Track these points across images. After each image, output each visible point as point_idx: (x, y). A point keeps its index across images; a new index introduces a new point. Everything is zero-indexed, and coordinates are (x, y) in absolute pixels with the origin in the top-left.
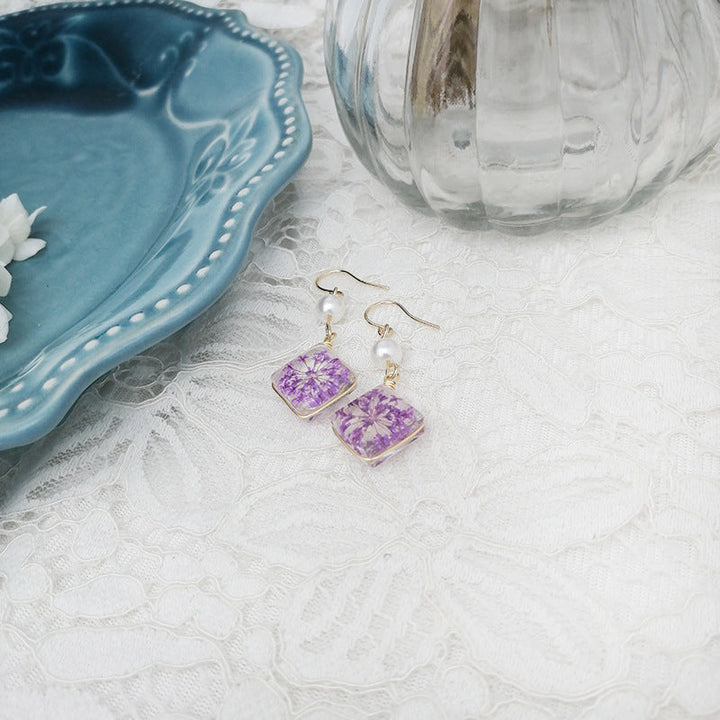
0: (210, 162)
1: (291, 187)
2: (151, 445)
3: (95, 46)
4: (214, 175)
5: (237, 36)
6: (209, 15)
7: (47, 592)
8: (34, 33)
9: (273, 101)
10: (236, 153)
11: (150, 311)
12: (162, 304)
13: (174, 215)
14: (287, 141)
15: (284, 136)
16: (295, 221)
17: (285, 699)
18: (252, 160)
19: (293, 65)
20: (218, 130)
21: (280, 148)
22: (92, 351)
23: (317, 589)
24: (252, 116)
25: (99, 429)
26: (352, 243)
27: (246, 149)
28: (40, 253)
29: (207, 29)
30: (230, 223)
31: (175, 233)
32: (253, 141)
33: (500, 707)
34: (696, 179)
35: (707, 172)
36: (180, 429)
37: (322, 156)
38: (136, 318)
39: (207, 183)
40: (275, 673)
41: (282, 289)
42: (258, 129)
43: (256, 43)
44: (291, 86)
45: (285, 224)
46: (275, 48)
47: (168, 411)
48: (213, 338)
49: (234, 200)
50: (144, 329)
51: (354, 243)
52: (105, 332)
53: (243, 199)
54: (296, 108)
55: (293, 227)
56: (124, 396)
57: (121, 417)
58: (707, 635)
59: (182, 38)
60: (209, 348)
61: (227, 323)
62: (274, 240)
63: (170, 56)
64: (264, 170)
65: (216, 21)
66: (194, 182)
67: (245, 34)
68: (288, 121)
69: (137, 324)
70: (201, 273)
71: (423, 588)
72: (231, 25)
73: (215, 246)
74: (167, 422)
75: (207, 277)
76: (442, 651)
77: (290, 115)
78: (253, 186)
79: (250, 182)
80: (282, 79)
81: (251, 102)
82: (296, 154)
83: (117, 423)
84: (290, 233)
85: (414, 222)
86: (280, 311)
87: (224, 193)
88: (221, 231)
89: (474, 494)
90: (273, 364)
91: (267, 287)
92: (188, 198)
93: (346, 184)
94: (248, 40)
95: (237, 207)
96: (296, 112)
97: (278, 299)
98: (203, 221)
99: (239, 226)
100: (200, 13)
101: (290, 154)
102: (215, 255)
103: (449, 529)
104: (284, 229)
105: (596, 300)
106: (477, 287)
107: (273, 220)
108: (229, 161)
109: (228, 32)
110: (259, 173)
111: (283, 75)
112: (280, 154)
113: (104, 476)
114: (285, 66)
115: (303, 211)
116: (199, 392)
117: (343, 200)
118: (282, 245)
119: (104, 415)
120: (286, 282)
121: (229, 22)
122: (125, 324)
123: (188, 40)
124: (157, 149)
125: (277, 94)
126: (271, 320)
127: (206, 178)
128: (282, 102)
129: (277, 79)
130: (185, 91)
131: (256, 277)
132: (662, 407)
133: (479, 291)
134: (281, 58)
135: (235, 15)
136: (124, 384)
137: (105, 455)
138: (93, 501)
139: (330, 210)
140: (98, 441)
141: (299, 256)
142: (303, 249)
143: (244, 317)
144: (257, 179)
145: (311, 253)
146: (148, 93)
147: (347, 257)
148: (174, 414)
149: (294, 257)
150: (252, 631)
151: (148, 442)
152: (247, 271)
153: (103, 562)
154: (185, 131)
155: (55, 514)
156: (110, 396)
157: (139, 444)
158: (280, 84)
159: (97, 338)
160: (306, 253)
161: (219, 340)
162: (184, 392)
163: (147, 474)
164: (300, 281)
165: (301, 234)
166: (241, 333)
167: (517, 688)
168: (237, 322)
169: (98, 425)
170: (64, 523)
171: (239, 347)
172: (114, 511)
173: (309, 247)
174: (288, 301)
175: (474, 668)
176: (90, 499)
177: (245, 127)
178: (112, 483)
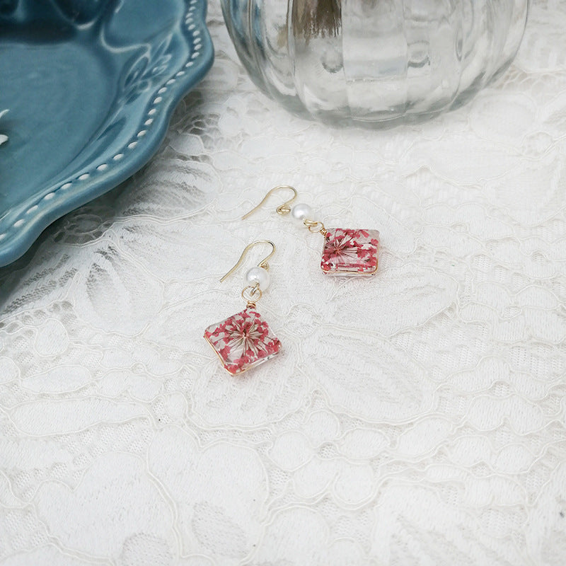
2: (92, 273)
4: (140, 82)
7: (17, 377)
9: (184, 27)
10: (157, 65)
12: (103, 168)
14: (195, 55)
15: (193, 51)
16: (202, 117)
17: (196, 438)
19: (199, 1)
20: (142, 50)
21: (190, 59)
22: (50, 200)
24: (169, 38)
25: (53, 263)
26: (245, 135)
27: (164, 62)
28: (4, 144)
30: (152, 112)
31: (112, 121)
32: (169, 57)
33: (347, 434)
34: (501, 86)
35: (508, 82)
36: (116, 262)
37: (221, 72)
38: (83, 178)
39: (135, 88)
40: (188, 422)
41: (191, 164)
42: (173, 47)
44: (198, 16)
45: (194, 119)
47: (106, 250)
48: (141, 199)
49: (155, 96)
50: (89, 185)
51: (246, 134)
52: (60, 187)
53: (162, 95)
54: (202, 32)
55: (200, 120)
56: (73, 240)
57: (70, 254)
60: (136, 206)
61: (150, 188)
62: (185, 130)
64: (178, 75)
66: (124, 90)
68: (196, 41)
69: (83, 181)
70: (131, 146)
71: (296, 362)
73: (142, 127)
74: (106, 258)
75: (136, 148)
76: (308, 402)
77: (197, 37)
78: (170, 85)
79: (168, 83)
80: (190, 12)
81: (167, 28)
82: (202, 64)
83: (66, 258)
84: (199, 124)
85: (292, 120)
86: (190, 180)
87: (148, 91)
88: (146, 118)
89: (333, 299)
90: (184, 219)
91: (179, 162)
92: (119, 101)
93: (240, 91)
95: (158, 100)
96: (202, 35)
97: (188, 171)
98: (133, 113)
99: (159, 114)
101: (197, 64)
102: (141, 133)
103: (314, 323)
104: (193, 122)
105: (424, 170)
106: (338, 163)
107: (184, 118)
108: (150, 71)
110: (174, 77)
111: (192, 9)
112: (190, 64)
113: (56, 296)
114: (193, 2)
115: (208, 110)
116: (130, 236)
117: (239, 103)
118: (191, 132)
119: (57, 253)
120: (195, 158)
122: (75, 182)
124: (93, 68)
125: (187, 22)
126: (184, 187)
127: (133, 85)
128: (191, 27)
129: (187, 12)
130: (115, 25)
131: (172, 155)
132: (468, 238)
133: (339, 166)
136: (73, 233)
137: (57, 280)
138: (48, 313)
139: (229, 109)
140: (52, 271)
141: (205, 139)
142: (208, 134)
143: (162, 184)
144: (173, 81)
145: (214, 138)
146: (85, 27)
147: (241, 144)
148: (111, 252)
149: (201, 140)
150: (170, 395)
151: (91, 272)
152: (165, 151)
153: (58, 358)
154: (116, 55)
155: (19, 322)
156: (62, 241)
157: (83, 272)
158: (189, 15)
159: (54, 191)
160: (210, 138)
161: (143, 200)
162: (118, 236)
163: (90, 296)
164: (205, 158)
165: (206, 124)
166: (160, 196)
167: (360, 421)
168: (157, 188)
169: (53, 259)
170: (26, 328)
171: (159, 206)
172: (65, 320)
173: (214, 133)
174: (197, 173)
175: (330, 411)
176: (45, 311)
177: (163, 46)
178: (62, 300)
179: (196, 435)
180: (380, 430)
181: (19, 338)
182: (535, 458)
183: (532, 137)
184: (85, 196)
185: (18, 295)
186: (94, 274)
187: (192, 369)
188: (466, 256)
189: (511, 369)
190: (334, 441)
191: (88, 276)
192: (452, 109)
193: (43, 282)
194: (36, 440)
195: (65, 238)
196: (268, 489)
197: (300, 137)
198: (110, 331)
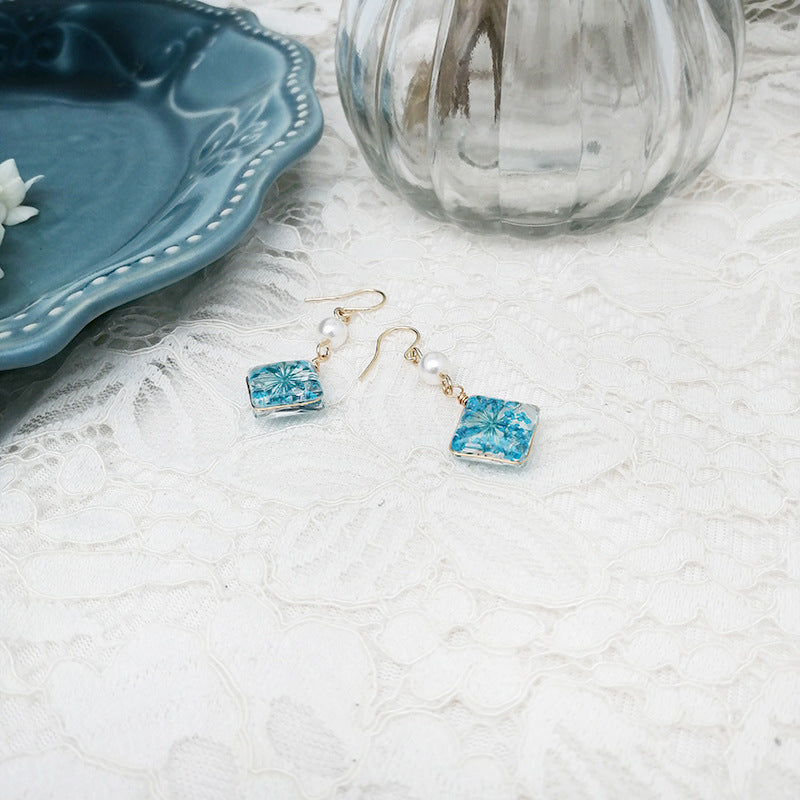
2: (143, 392)
3: (96, 36)
4: (221, 154)
5: (249, 34)
6: (220, 13)
7: (32, 518)
8: (31, 18)
9: (285, 90)
10: (248, 132)
14: (299, 123)
16: (301, 204)
17: (276, 613)
18: (263, 138)
19: (305, 60)
20: (226, 116)
21: (292, 128)
22: (100, 286)
23: (311, 522)
24: (265, 101)
25: (91, 372)
26: (355, 233)
27: (257, 130)
28: (32, 219)
29: (217, 26)
30: (241, 187)
31: (182, 199)
32: (264, 124)
33: (486, 615)
34: (690, 195)
35: (700, 190)
36: (175, 379)
38: (146, 260)
39: (216, 160)
40: (266, 591)
41: (284, 261)
42: (270, 112)
43: (268, 40)
44: (304, 77)
45: (290, 207)
46: (287, 45)
47: (164, 362)
48: (215, 300)
49: (245, 168)
50: (154, 270)
51: (356, 232)
52: (115, 271)
53: (255, 167)
54: (309, 97)
55: (298, 209)
56: (119, 345)
57: (114, 363)
59: (189, 33)
60: (208, 308)
61: (228, 288)
62: (278, 220)
63: (176, 50)
64: (276, 145)
65: (226, 19)
66: (198, 163)
67: (257, 31)
68: (300, 107)
69: (146, 265)
70: (212, 226)
71: (416, 522)
72: (243, 23)
73: (226, 204)
74: (163, 372)
75: (218, 229)
76: (433, 574)
77: (301, 102)
78: (266, 156)
79: (263, 154)
80: (295, 72)
81: (263, 88)
82: (308, 134)
83: (109, 368)
84: (295, 213)
85: (417, 218)
86: (281, 282)
87: (236, 163)
88: (232, 193)
90: (271, 330)
91: (268, 258)
92: (191, 176)
93: (349, 177)
94: (261, 37)
95: (249, 173)
97: (279, 270)
98: (212, 188)
99: (250, 189)
100: (210, 10)
101: (302, 134)
102: (226, 212)
104: (289, 210)
105: (591, 290)
106: (477, 275)
107: (277, 204)
108: (238, 139)
109: (240, 30)
110: (270, 148)
111: (295, 68)
112: (292, 133)
113: (92, 416)
114: (297, 61)
115: (309, 196)
116: (197, 347)
117: (348, 190)
118: (286, 222)
119: (97, 361)
120: (288, 254)
121: (240, 21)
122: (134, 265)
123: (196, 35)
125: (290, 84)
126: (272, 290)
127: (213, 157)
128: (294, 91)
130: (191, 84)
131: (259, 249)
132: (649, 378)
133: (479, 278)
134: (294, 54)
135: (245, 14)
136: (119, 336)
137: (94, 395)
138: (79, 438)
139: (336, 198)
140: (88, 383)
141: (303, 232)
142: (308, 227)
143: (244, 283)
144: (269, 151)
145: (314, 232)
146: (149, 84)
147: (349, 244)
148: (170, 365)
149: (298, 233)
150: (244, 555)
151: (141, 389)
152: (250, 244)
153: (90, 497)
154: (188, 120)
156: (104, 346)
157: (131, 389)
158: (293, 75)
159: (106, 275)
160: (309, 231)
161: (219, 302)
162: (181, 345)
163: (138, 420)
164: (302, 256)
165: (306, 214)
166: (240, 298)
167: (504, 600)
168: (237, 287)
169: (91, 368)
170: (50, 454)
171: (238, 311)
172: (101, 449)
173: (314, 226)
174: (291, 274)
175: (463, 585)
176: (76, 434)
177: (255, 111)
178: (100, 423)
179: (277, 609)
180: (530, 612)
181: (38, 467)
182: (741, 665)
183: (733, 259)
184: (146, 285)
185: (40, 411)
186: (146, 393)
187: (274, 522)
188: (645, 400)
189: (707, 547)
190: (467, 625)
191: (137, 394)
192: (629, 218)
193: (76, 396)
194: (52, 603)
195: (108, 342)
196: (375, 685)
197: (427, 240)
198: (163, 467)
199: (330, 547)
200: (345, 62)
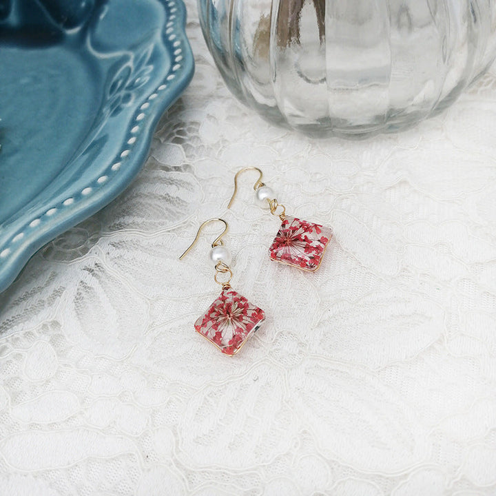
0: (120, 83)
1: (180, 101)
2: (80, 291)
4: (123, 93)
7: (8, 404)
9: (165, 37)
10: (139, 76)
11: (78, 196)
12: (86, 191)
13: (94, 123)
14: (176, 67)
15: (174, 63)
16: (183, 125)
17: (183, 479)
18: (150, 82)
19: (179, 9)
20: (125, 59)
21: (171, 72)
22: (36, 228)
23: (205, 399)
24: (150, 48)
25: (41, 281)
26: (225, 141)
27: (146, 73)
30: (135, 129)
31: (95, 137)
32: (151, 67)
33: (339, 484)
34: (475, 92)
35: (482, 88)
36: (102, 279)
37: (201, 77)
38: (67, 203)
39: (119, 100)
40: (175, 460)
41: (174, 175)
42: (155, 58)
44: (179, 25)
45: (175, 127)
47: (93, 267)
48: (127, 212)
49: (138, 112)
50: (73, 210)
51: (226, 140)
52: (45, 213)
53: (145, 111)
54: (182, 42)
55: (181, 129)
56: (61, 257)
57: (57, 272)
58: (487, 428)
60: (122, 220)
61: (134, 201)
62: (167, 139)
63: (88, 4)
64: (160, 88)
66: (109, 98)
68: (177, 52)
69: (68, 206)
70: (115, 167)
71: (283, 396)
73: (125, 146)
74: (93, 275)
75: (119, 169)
76: (297, 443)
77: (178, 48)
78: (152, 101)
79: (150, 98)
80: (171, 21)
81: (149, 38)
82: (183, 77)
83: (54, 275)
84: (179, 132)
85: (269, 127)
86: (173, 191)
87: (131, 106)
88: (129, 136)
89: (318, 326)
90: (169, 231)
91: (162, 173)
92: (104, 110)
93: (220, 97)
95: (140, 117)
96: (182, 46)
97: (171, 182)
98: (116, 127)
99: (142, 131)
101: (178, 77)
102: (124, 154)
103: (300, 352)
104: (175, 131)
105: (404, 182)
106: (317, 173)
107: (167, 124)
108: (133, 82)
110: (156, 91)
111: (172, 17)
112: (171, 77)
113: (44, 316)
114: (173, 11)
115: (189, 117)
116: (115, 252)
117: (218, 109)
118: (173, 142)
119: (45, 271)
120: (177, 169)
122: (60, 206)
124: (81, 74)
125: (168, 31)
126: (167, 199)
127: (118, 95)
128: (172, 38)
130: (100, 30)
131: (154, 166)
132: (452, 260)
133: (318, 176)
134: (171, 5)
136: (60, 248)
137: (45, 299)
138: (37, 335)
139: (209, 116)
140: (40, 289)
141: (186, 148)
142: (189, 143)
143: (146, 196)
144: (155, 95)
145: (195, 146)
146: (73, 32)
147: (221, 151)
148: (97, 269)
149: (182, 149)
150: (158, 430)
151: (78, 289)
152: (148, 162)
153: (48, 381)
154: (101, 60)
155: (9, 345)
156: (50, 257)
157: (71, 290)
158: (170, 24)
159: (38, 217)
160: (191, 146)
161: (129, 214)
162: (104, 252)
163: (78, 314)
164: (187, 167)
165: (188, 132)
166: (144, 209)
167: (351, 469)
168: (141, 200)
169: (41, 277)
170: (16, 351)
172: (53, 342)
173: (195, 141)
174: (179, 184)
175: (320, 455)
176: (35, 332)
177: (145, 56)
178: (51, 320)
179: (184, 477)
181: (9, 362)
185: (8, 316)
186: (82, 292)
187: (178, 400)
188: (451, 279)
190: (326, 491)
191: (75, 294)
193: (33, 301)
194: (25, 476)
195: (53, 253)
197: (279, 143)
198: (97, 355)
199: (220, 420)
200: (205, 11)
